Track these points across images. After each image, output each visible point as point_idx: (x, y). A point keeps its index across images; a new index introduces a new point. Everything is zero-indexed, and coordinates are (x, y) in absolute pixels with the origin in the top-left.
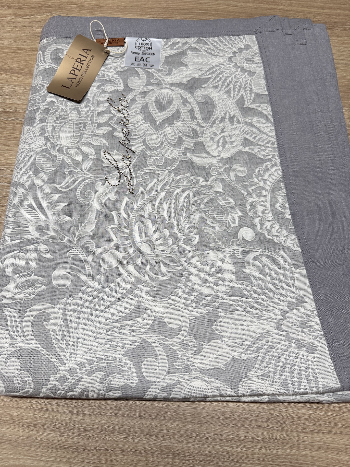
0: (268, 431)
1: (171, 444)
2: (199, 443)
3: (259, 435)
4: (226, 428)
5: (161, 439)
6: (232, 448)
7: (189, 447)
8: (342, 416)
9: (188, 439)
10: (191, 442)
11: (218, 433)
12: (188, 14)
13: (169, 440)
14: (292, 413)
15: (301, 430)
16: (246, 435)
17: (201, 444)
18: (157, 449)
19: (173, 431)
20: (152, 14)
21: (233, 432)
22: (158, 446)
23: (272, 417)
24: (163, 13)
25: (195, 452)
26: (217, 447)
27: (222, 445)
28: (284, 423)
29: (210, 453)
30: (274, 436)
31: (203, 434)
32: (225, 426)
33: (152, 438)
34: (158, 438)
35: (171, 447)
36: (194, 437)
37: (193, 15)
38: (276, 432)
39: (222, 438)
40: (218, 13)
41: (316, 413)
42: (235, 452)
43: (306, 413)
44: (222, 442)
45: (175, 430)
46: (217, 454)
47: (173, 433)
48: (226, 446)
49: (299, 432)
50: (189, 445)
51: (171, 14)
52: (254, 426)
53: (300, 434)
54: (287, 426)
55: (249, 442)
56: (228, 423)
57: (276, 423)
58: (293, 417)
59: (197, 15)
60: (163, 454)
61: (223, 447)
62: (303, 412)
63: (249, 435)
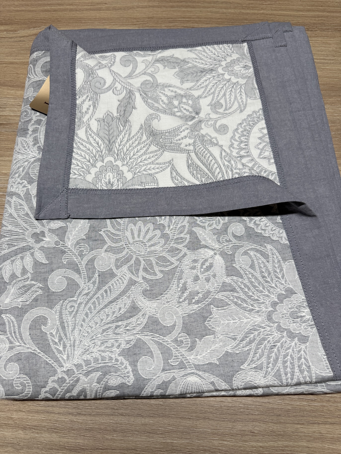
0: (264, 424)
1: (169, 441)
2: (197, 439)
3: (256, 428)
4: (223, 422)
5: (159, 436)
6: (230, 442)
7: (188, 443)
8: (337, 406)
9: (186, 435)
10: (190, 438)
11: (216, 428)
12: (172, 23)
13: (168, 436)
14: (287, 406)
15: (297, 422)
16: (243, 429)
17: (199, 440)
18: (157, 447)
19: (171, 428)
20: (138, 24)
21: (230, 427)
22: (157, 443)
23: (268, 409)
24: (148, 23)
25: (194, 448)
26: (215, 442)
27: (220, 440)
28: (280, 415)
29: (209, 448)
30: (270, 428)
31: (201, 430)
32: (222, 421)
33: (151, 435)
34: (157, 436)
35: (170, 443)
36: (192, 432)
37: (177, 23)
38: (272, 424)
39: (219, 433)
40: (201, 20)
41: (311, 404)
42: (232, 446)
43: (301, 405)
44: (220, 437)
45: (173, 426)
46: (216, 448)
47: (172, 430)
48: (224, 441)
49: (295, 424)
50: (187, 441)
51: (156, 23)
52: (251, 419)
53: (296, 426)
54: (283, 418)
55: (246, 435)
56: (224, 417)
57: (272, 415)
58: (289, 409)
59: (181, 23)
60: (162, 451)
61: (221, 442)
62: (298, 403)
63: (246, 429)
